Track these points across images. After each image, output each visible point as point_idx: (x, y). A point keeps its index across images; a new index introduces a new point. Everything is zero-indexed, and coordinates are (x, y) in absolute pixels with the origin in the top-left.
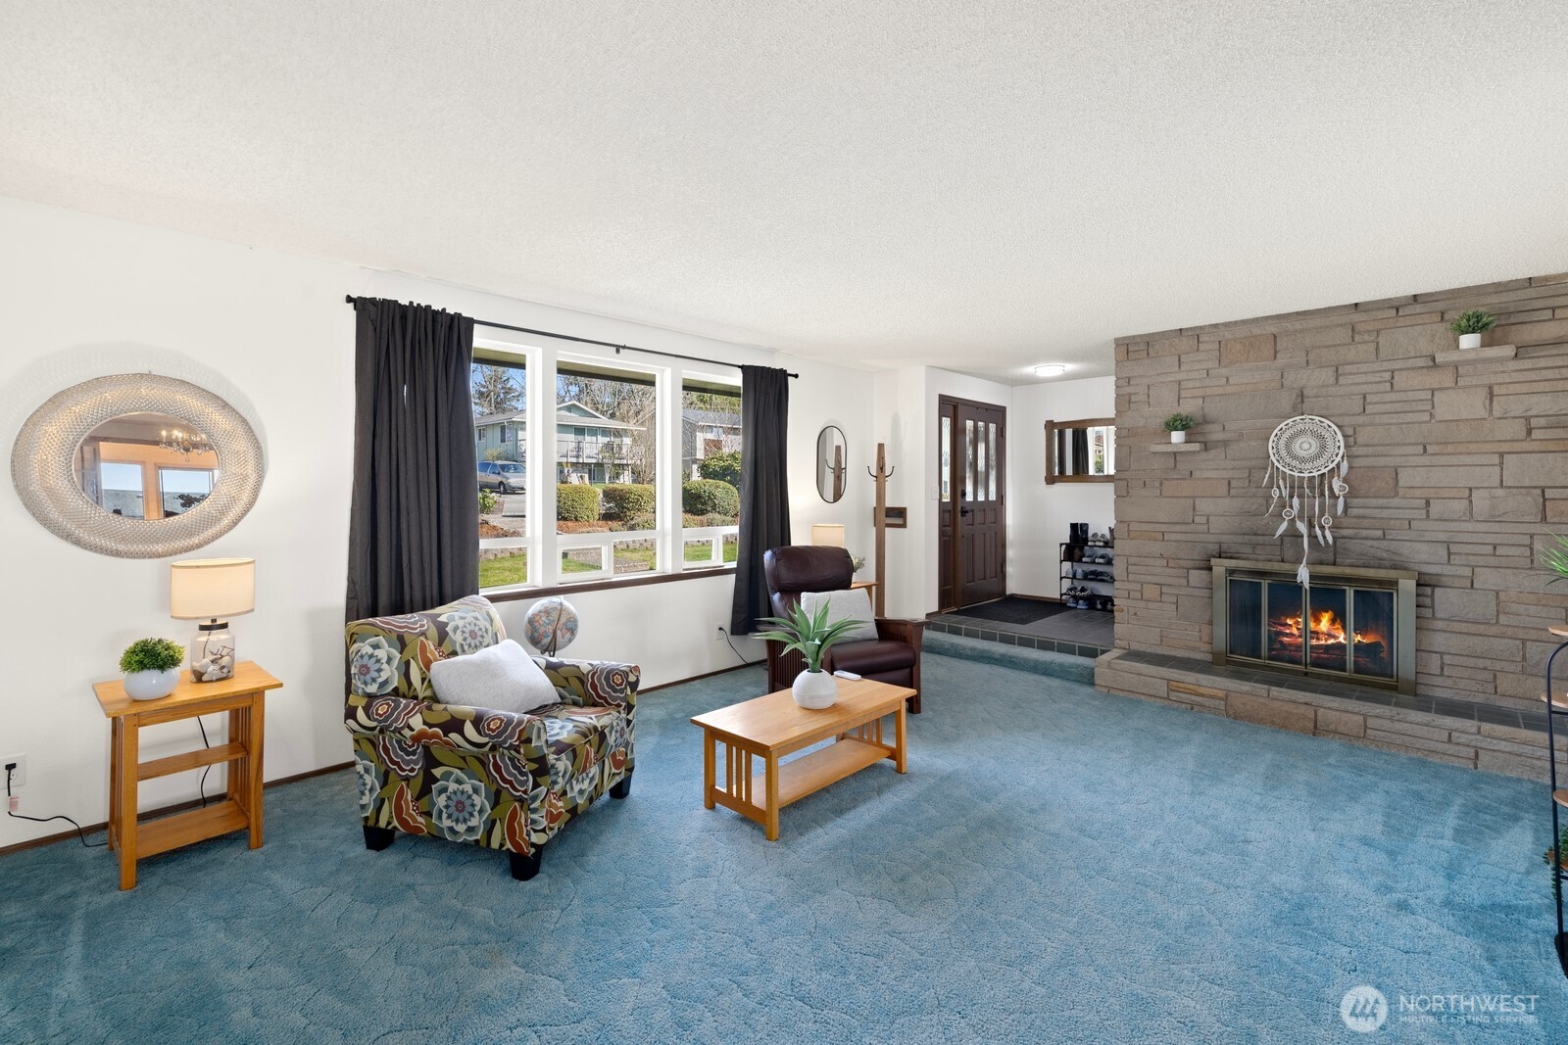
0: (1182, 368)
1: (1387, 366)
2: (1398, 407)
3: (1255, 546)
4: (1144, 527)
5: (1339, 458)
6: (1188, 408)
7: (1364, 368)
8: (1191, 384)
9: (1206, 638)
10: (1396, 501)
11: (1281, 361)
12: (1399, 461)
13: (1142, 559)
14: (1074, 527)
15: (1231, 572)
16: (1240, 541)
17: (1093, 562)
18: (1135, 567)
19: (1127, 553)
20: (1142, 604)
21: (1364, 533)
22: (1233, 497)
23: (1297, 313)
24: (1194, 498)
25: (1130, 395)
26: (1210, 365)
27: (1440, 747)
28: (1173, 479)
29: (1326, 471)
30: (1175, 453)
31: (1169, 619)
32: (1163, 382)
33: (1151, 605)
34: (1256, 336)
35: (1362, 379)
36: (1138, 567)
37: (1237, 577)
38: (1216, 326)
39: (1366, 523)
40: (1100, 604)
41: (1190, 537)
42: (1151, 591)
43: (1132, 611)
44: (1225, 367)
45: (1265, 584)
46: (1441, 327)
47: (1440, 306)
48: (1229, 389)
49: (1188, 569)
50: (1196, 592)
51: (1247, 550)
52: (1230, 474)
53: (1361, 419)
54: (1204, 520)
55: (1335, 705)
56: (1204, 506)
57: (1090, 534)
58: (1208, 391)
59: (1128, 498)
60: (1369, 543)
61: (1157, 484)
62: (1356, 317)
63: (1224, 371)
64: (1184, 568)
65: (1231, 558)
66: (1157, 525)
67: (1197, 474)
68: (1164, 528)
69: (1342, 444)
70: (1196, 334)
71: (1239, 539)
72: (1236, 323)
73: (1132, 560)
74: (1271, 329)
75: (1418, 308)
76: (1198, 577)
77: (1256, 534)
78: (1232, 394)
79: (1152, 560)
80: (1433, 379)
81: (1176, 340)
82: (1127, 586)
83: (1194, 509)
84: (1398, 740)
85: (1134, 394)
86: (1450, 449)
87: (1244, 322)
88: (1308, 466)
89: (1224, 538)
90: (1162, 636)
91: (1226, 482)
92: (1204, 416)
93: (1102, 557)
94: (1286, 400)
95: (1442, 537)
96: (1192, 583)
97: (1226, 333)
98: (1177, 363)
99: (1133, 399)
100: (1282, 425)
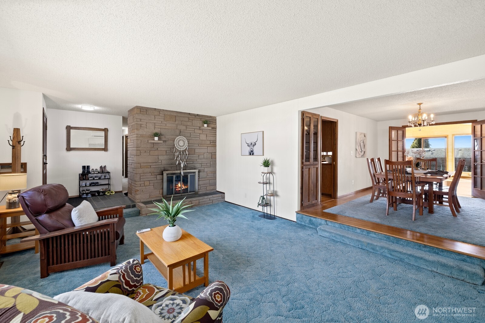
0: (156, 120)
1: (194, 128)
2: (195, 136)
3: (171, 167)
4: (145, 164)
5: (187, 146)
6: (157, 131)
7: (190, 127)
8: (157, 124)
9: (161, 193)
10: (195, 156)
11: (177, 123)
12: (195, 147)
13: (144, 174)
14: (84, 167)
15: (167, 174)
16: (169, 166)
17: (94, 179)
18: (142, 177)
19: (140, 173)
20: (144, 187)
21: (190, 162)
22: (167, 155)
23: (180, 112)
24: (158, 155)
25: (141, 124)
26: (162, 120)
27: (209, 202)
28: (153, 150)
29: (185, 149)
30: (153, 143)
31: (152, 190)
32: (150, 122)
33: (147, 187)
34: (172, 115)
35: (190, 129)
36: (143, 177)
37: (169, 176)
38: (163, 110)
39: (191, 160)
40: (97, 193)
41: (157, 166)
42: (147, 183)
43: (141, 190)
44: (165, 121)
45: (174, 176)
46: (201, 122)
47: (201, 117)
48: (166, 127)
49: (157, 175)
50: (159, 181)
51: (170, 168)
52: (166, 149)
53: (190, 138)
54: (160, 161)
55: (195, 199)
56: (160, 158)
57: (91, 170)
58: (162, 127)
59: (140, 156)
60: (191, 164)
61: (149, 152)
62: (189, 116)
63: (165, 122)
64: (156, 175)
65: (167, 171)
66: (149, 164)
67: (159, 149)
68: (151, 164)
69: (187, 143)
70: (159, 111)
71: (168, 166)
72: (168, 110)
73: (141, 175)
74: (175, 114)
75: (198, 117)
76: (159, 177)
77: (172, 164)
78: (167, 129)
79: (147, 174)
80: (200, 132)
81: (154, 111)
82: (140, 183)
83: (158, 158)
84: (203, 203)
85: (142, 124)
86: (202, 145)
87: (170, 111)
88: (182, 148)
89: (165, 166)
90: (150, 195)
91: (165, 151)
92: (161, 134)
93: (92, 177)
94: (178, 132)
95: (201, 162)
96: (158, 179)
97: (166, 113)
98: (154, 118)
99: (142, 126)
100: (177, 138)
